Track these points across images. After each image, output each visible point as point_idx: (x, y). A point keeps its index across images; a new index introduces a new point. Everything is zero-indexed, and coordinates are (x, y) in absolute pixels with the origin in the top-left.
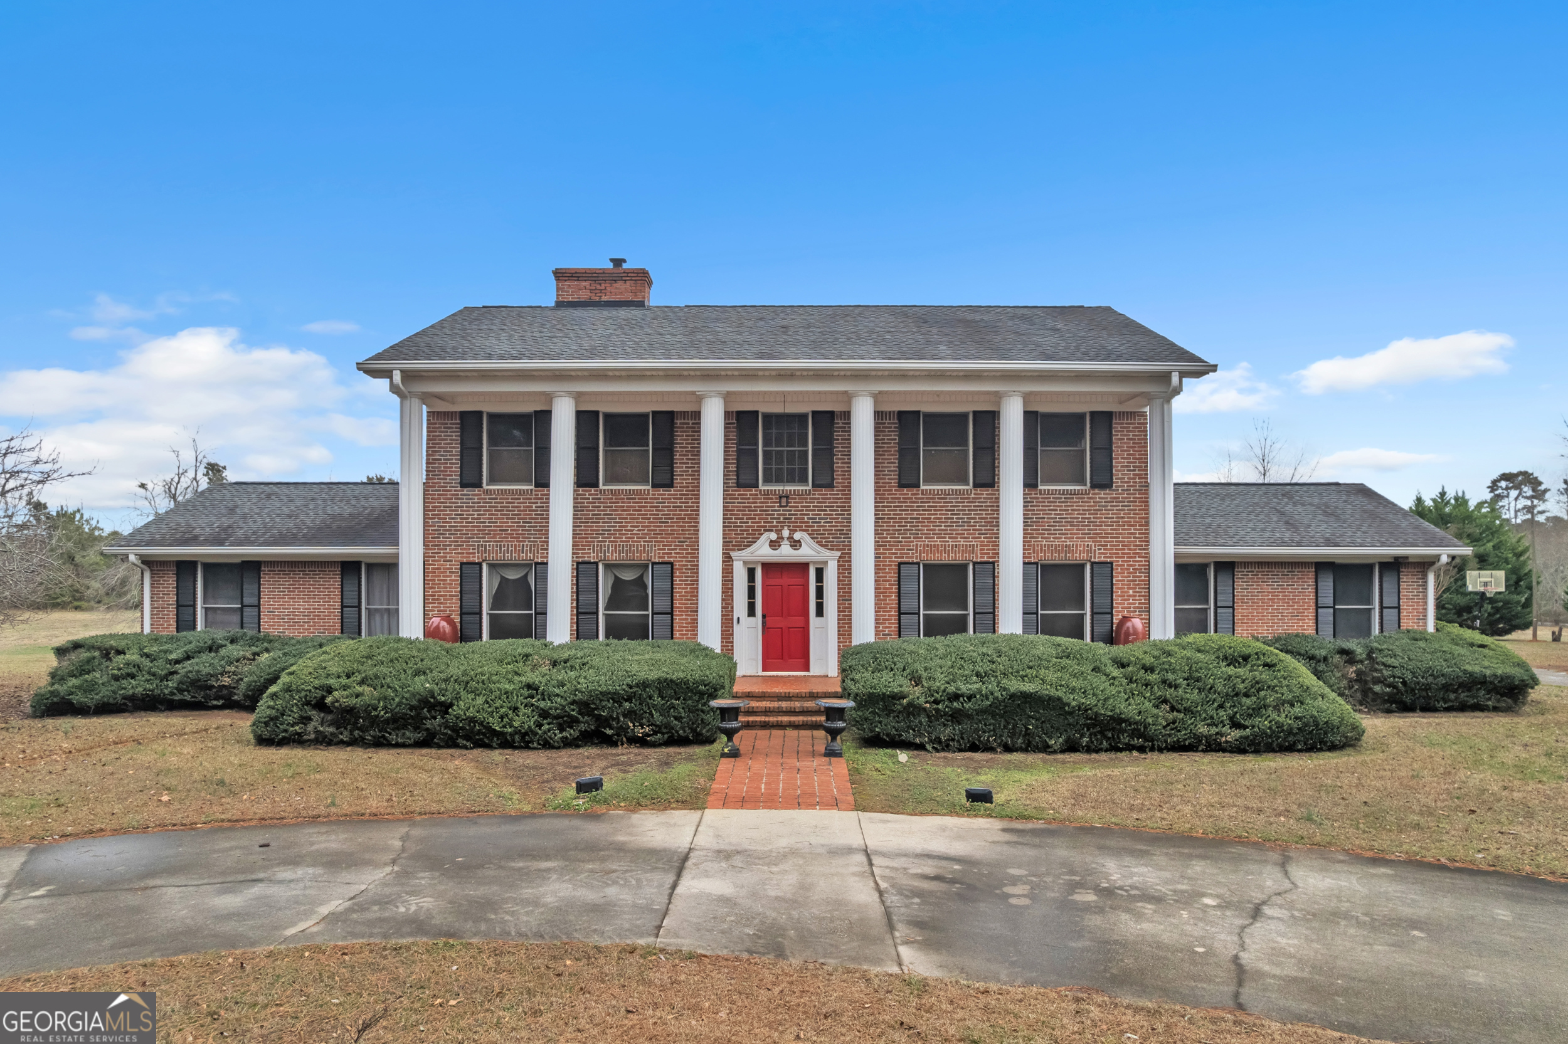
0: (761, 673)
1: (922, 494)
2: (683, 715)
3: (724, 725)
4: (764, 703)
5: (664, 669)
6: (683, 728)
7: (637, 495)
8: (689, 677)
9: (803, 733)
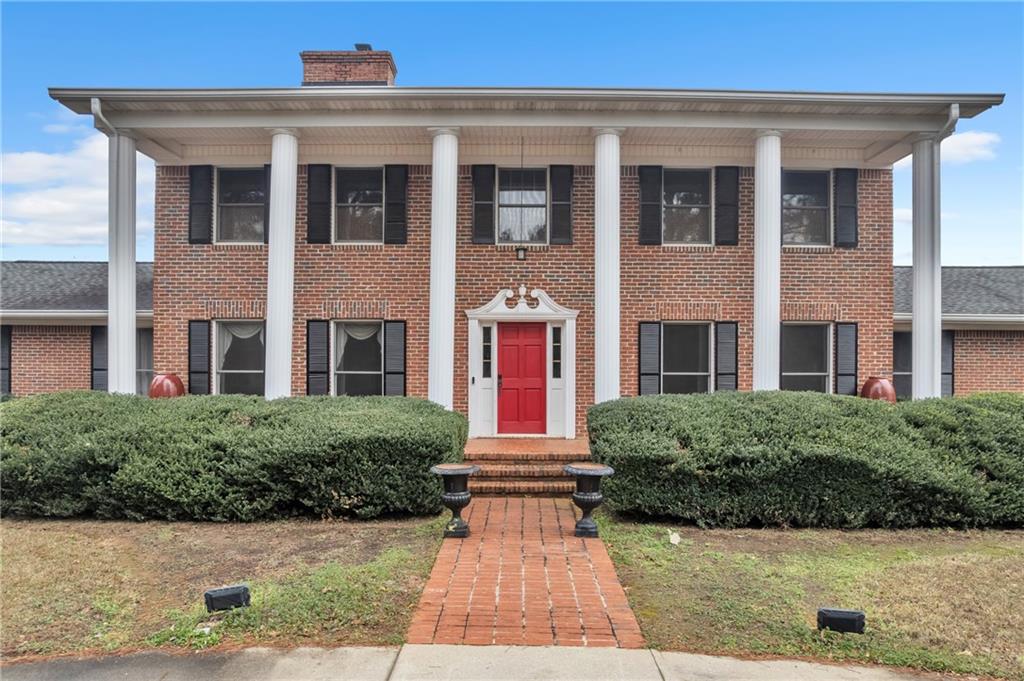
0: (496, 435)
1: (664, 251)
2: (399, 482)
3: (448, 497)
4: (500, 466)
5: (376, 426)
6: (400, 499)
7: (369, 250)
8: (407, 436)
9: (544, 501)
